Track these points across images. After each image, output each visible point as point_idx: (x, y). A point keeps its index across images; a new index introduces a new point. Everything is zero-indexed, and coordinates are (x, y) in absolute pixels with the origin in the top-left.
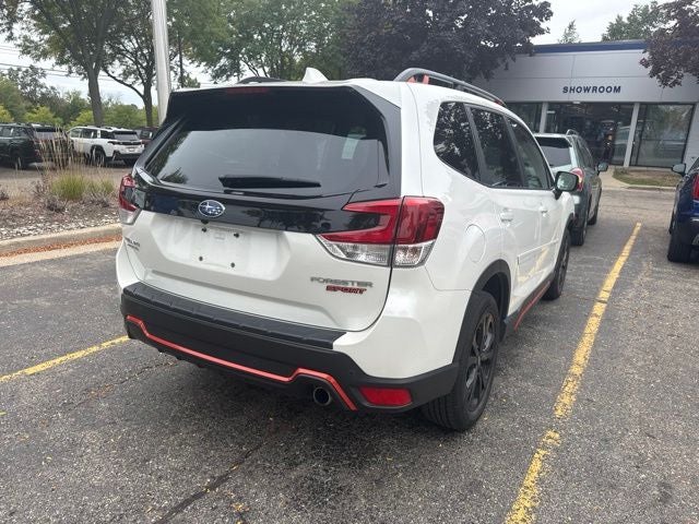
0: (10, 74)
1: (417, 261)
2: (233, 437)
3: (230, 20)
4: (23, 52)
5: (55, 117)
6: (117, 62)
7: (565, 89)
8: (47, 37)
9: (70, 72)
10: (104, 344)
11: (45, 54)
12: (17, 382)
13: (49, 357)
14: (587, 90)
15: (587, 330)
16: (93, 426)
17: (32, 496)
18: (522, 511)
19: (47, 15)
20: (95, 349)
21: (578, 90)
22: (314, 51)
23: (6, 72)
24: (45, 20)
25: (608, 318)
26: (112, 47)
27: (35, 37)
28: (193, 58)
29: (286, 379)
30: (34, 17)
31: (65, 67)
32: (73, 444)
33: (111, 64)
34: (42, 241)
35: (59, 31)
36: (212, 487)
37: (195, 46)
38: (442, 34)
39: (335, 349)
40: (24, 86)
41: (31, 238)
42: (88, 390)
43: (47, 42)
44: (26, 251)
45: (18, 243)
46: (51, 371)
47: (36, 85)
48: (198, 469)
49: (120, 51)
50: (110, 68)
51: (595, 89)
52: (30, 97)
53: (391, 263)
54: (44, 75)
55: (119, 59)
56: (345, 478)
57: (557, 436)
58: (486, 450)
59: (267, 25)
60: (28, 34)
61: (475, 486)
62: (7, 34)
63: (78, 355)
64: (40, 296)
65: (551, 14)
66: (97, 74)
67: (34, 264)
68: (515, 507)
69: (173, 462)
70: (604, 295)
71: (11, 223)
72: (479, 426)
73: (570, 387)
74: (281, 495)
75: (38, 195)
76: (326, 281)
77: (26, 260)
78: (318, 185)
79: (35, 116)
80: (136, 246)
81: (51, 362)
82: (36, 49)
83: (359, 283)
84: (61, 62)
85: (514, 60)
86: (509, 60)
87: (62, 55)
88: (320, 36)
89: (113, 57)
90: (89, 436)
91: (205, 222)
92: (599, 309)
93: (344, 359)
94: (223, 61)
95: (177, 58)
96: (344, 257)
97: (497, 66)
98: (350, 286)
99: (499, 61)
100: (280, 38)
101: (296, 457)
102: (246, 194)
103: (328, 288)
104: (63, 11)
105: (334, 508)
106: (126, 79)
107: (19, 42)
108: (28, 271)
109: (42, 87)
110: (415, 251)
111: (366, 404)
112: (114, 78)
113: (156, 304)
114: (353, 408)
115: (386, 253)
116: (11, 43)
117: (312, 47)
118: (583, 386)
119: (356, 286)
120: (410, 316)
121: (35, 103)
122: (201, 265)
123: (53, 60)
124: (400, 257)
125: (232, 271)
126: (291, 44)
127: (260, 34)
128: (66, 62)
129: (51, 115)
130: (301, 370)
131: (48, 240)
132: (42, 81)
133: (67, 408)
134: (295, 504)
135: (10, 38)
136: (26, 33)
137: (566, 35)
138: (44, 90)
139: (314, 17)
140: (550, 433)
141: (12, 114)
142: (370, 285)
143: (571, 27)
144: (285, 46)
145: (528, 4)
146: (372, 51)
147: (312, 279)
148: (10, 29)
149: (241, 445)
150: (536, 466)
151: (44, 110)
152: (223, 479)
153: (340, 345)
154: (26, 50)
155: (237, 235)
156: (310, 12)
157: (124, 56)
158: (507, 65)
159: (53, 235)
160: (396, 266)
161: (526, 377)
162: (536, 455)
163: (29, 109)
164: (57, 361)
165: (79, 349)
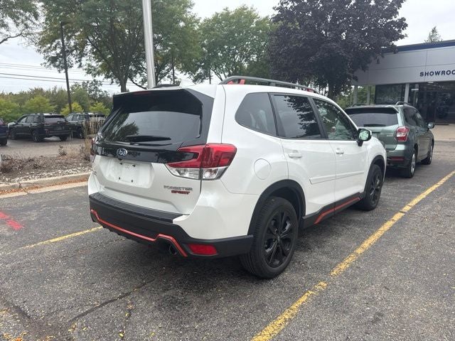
0: (83, 85)
1: (214, 176)
2: (140, 275)
3: (203, 46)
4: (88, 73)
5: (106, 108)
6: (138, 75)
7: (422, 74)
8: (100, 63)
9: (113, 82)
10: (93, 229)
11: (99, 73)
12: (45, 245)
13: (64, 234)
14: (438, 73)
15: (382, 229)
16: (74, 267)
17: (35, 295)
18: (283, 320)
19: (100, 51)
20: (87, 231)
21: (431, 74)
22: (255, 60)
23: (81, 84)
24: (99, 54)
25: (400, 222)
26: (135, 67)
27: (94, 64)
28: (182, 70)
29: (153, 240)
30: (93, 53)
31: (110, 80)
32: (62, 275)
33: (135, 76)
34: (78, 177)
35: (106, 61)
36: (120, 297)
37: (182, 62)
38: (329, 45)
39: (174, 223)
40: (91, 91)
41: (73, 175)
42: (77, 250)
43: (101, 66)
44: (69, 182)
45: (66, 178)
46: (63, 241)
47: (97, 90)
48: (117, 289)
49: (140, 69)
50: (134, 79)
51: (443, 72)
52: (93, 98)
53: (201, 178)
54: (101, 85)
55: (139, 73)
56: (191, 297)
57: (325, 285)
58: (278, 289)
59: (226, 47)
60: (90, 62)
61: (262, 306)
62: (79, 64)
63: (79, 234)
64: (69, 205)
65: (406, 25)
66: (125, 82)
67: (71, 189)
68: (279, 318)
69: (106, 285)
70: (407, 208)
71: (65, 167)
72: (280, 277)
73: (350, 259)
74: (154, 303)
75: (82, 151)
76: (171, 187)
77: (68, 187)
78: (169, 139)
79: (95, 108)
80: (95, 173)
81: (64, 237)
82: (95, 70)
83: (186, 189)
84: (107, 77)
85: (383, 57)
86: (379, 57)
87: (108, 73)
88: (259, 51)
89: (136, 72)
90: (70, 271)
91: (120, 160)
92: (397, 217)
93: (178, 228)
94: (200, 70)
95: (172, 71)
96: (178, 174)
97: (370, 62)
98: (182, 190)
99: (372, 58)
100: (234, 54)
101: (170, 286)
102: (140, 145)
103: (173, 192)
104: (108, 49)
105: (178, 311)
106: (143, 84)
107: (85, 67)
108: (68, 193)
109: (100, 91)
110: (215, 172)
111: (192, 253)
112: (136, 84)
113: (108, 205)
114: (185, 255)
115: (198, 172)
116: (81, 69)
117: (254, 57)
118: (359, 260)
119: (185, 190)
120: (213, 206)
121: (95, 100)
122: (120, 182)
123: (104, 76)
124: (207, 175)
125: (131, 184)
126: (241, 57)
127: (222, 53)
128: (110, 77)
129: (103, 107)
130: (160, 235)
131: (82, 176)
132: (100, 88)
133: (64, 258)
134: (159, 308)
135: (80, 66)
136: (88, 62)
137: (431, 37)
138: (101, 93)
139: (255, 39)
140: (322, 283)
141: (83, 107)
142: (191, 189)
143: (434, 31)
144: (237, 58)
145: (389, 21)
146: (285, 59)
147: (165, 187)
148: (80, 61)
149: (143, 280)
150: (304, 299)
151: (100, 104)
152: (128, 294)
153: (176, 221)
154: (89, 72)
155: (134, 166)
156: (252, 37)
157: (142, 71)
158: (378, 60)
159: (84, 174)
160: (204, 179)
161: (324, 253)
162: (307, 294)
163: (92, 104)
164: (67, 237)
165: (80, 231)
